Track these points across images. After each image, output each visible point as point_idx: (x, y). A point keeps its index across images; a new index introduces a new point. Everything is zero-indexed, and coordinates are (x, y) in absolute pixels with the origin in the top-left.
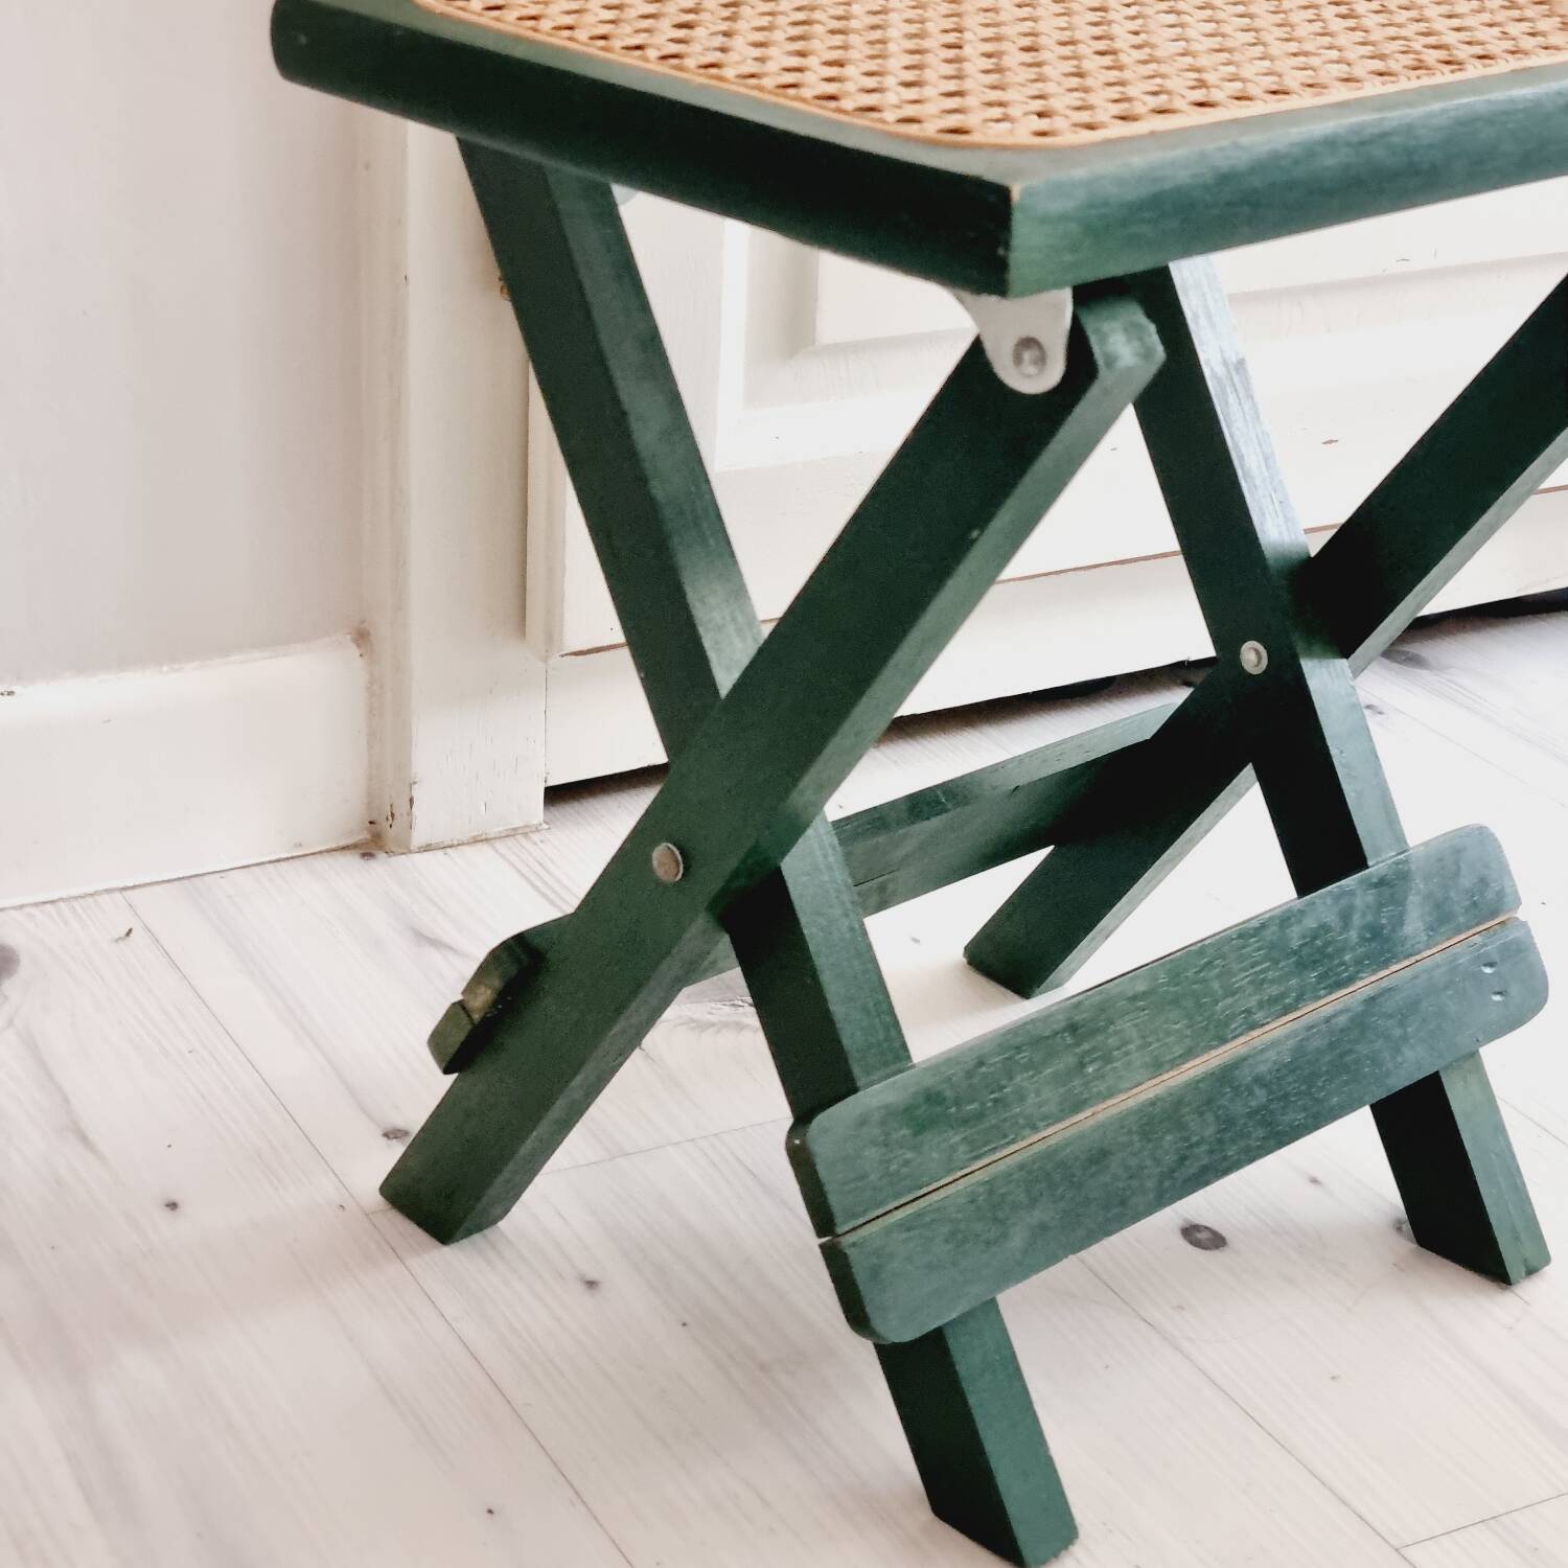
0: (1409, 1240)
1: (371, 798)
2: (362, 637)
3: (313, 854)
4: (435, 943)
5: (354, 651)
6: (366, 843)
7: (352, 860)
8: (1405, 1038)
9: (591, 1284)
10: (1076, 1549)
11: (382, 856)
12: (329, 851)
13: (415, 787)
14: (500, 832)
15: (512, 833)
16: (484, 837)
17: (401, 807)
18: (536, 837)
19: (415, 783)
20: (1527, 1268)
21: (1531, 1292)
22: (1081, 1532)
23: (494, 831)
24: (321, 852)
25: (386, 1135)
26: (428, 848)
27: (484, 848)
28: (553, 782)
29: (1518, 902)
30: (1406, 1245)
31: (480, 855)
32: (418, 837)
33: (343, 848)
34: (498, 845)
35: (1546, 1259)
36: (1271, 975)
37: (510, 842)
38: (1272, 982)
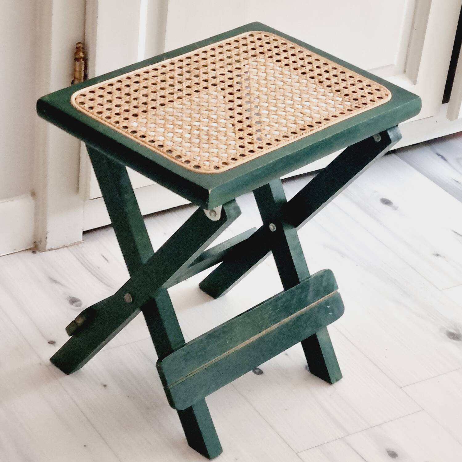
0: (308, 371)
1: (35, 236)
2: (33, 194)
3: (19, 252)
4: (55, 282)
5: (30, 198)
6: (34, 248)
7: (29, 254)
8: (307, 327)
9: (105, 386)
10: (222, 454)
11: (38, 252)
12: (23, 251)
13: (48, 234)
14: (71, 244)
15: (74, 244)
16: (66, 246)
17: (44, 239)
18: (80, 245)
19: (48, 233)
20: (336, 379)
21: (337, 385)
22: (223, 450)
23: (68, 244)
24: (21, 251)
25: (49, 343)
26: (51, 250)
27: (66, 249)
28: (85, 230)
29: (338, 288)
30: (308, 373)
31: (65, 251)
32: (48, 247)
33: (26, 250)
34: (70, 248)
35: (341, 377)
36: (273, 314)
37: (73, 247)
38: (273, 316)
